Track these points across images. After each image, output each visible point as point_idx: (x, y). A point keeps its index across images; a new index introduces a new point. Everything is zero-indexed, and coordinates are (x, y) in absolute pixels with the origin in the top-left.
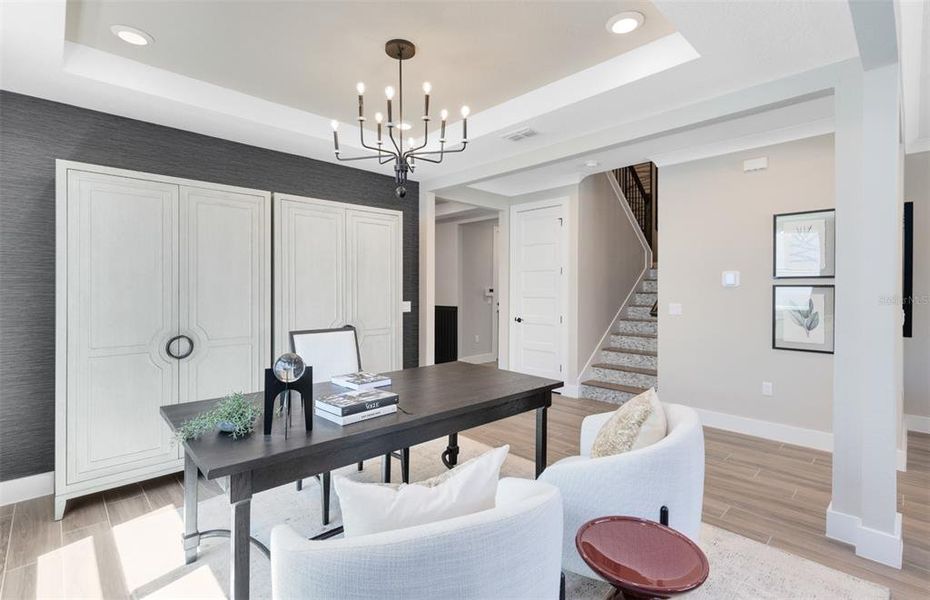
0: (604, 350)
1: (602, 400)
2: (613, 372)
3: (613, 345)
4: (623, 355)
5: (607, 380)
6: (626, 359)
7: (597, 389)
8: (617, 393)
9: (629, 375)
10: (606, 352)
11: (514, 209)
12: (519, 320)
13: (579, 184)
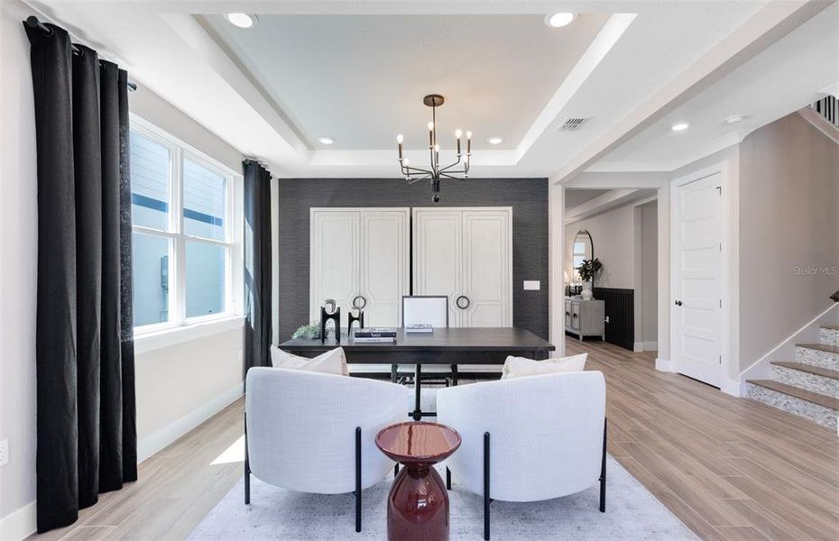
0: (798, 345)
1: (771, 404)
2: (798, 373)
3: (823, 341)
4: (827, 354)
5: (791, 382)
6: (830, 360)
7: (766, 391)
8: (790, 399)
9: (820, 379)
10: (801, 348)
11: (674, 184)
12: (680, 304)
13: (741, 145)
